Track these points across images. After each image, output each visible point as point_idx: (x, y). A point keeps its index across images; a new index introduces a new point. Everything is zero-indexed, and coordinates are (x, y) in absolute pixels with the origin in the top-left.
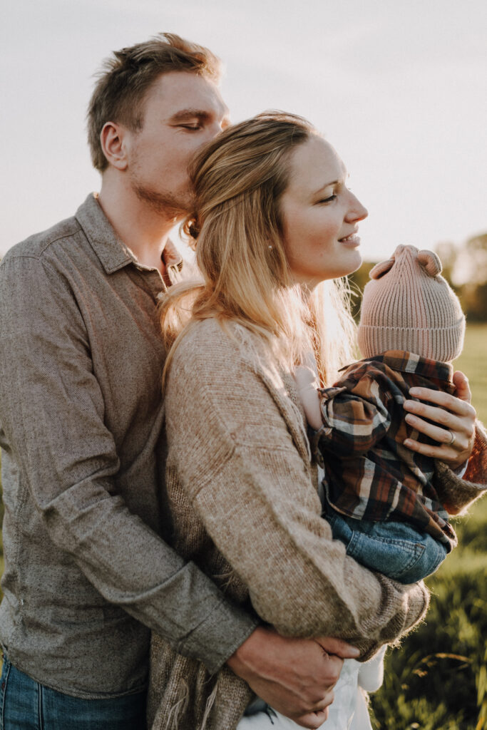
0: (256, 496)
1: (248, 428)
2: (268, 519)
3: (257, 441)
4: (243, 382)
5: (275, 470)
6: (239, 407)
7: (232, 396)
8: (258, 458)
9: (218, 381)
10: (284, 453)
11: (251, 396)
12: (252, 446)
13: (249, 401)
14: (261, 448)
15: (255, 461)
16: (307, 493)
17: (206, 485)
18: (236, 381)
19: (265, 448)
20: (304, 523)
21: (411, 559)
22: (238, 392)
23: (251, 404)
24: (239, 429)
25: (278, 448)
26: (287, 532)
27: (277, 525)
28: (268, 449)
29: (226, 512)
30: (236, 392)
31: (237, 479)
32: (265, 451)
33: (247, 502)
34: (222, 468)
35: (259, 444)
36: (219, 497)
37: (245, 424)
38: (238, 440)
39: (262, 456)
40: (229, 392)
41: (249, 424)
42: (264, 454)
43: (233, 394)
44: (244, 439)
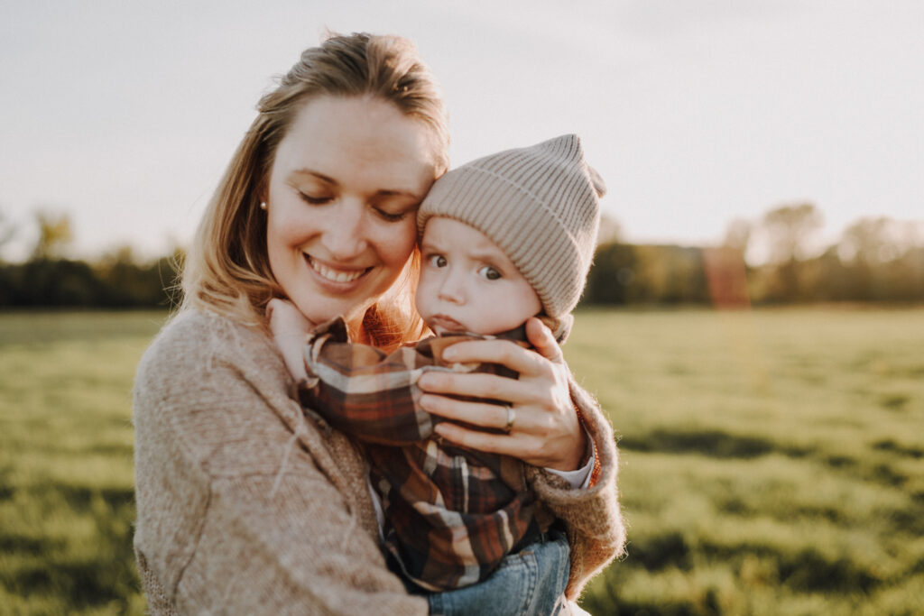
0: (255, 552)
1: (227, 449)
2: (280, 586)
3: (245, 465)
4: (213, 383)
6: (211, 420)
7: (198, 408)
8: (250, 491)
9: (176, 390)
12: (236, 474)
13: (225, 409)
14: (253, 475)
15: (244, 498)
16: (346, 536)
17: (189, 562)
18: (202, 384)
19: (259, 474)
20: (341, 577)
21: (527, 578)
22: (207, 399)
23: (230, 412)
24: (214, 453)
26: (312, 597)
27: (296, 591)
29: (222, 595)
30: (203, 400)
31: (225, 536)
32: (258, 479)
33: (244, 568)
34: (203, 526)
35: (248, 469)
36: (210, 576)
37: (221, 445)
38: (214, 471)
39: (254, 488)
40: (193, 402)
41: (228, 442)
42: (257, 484)
43: (199, 404)
44: (223, 467)
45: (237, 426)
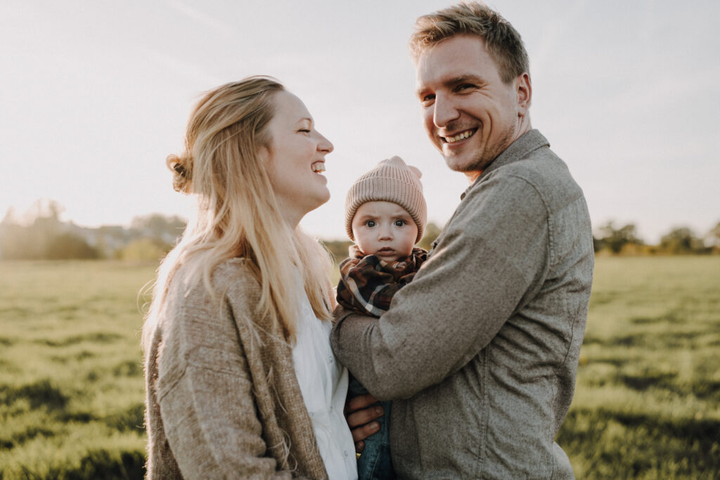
1: (201, 350)
3: (205, 363)
4: (209, 307)
5: (215, 391)
6: (199, 329)
7: (196, 320)
8: (204, 377)
10: (227, 375)
11: (211, 321)
12: (200, 366)
13: (209, 325)
14: (207, 369)
15: (199, 380)
18: (203, 306)
19: (211, 369)
23: (211, 328)
24: (193, 350)
25: (223, 371)
28: (214, 371)
29: (177, 421)
30: (201, 316)
32: (211, 372)
34: (176, 383)
35: (207, 365)
36: (173, 408)
37: (199, 346)
38: (190, 360)
39: (206, 376)
40: (195, 315)
41: (203, 346)
42: (209, 374)
43: (198, 317)
44: (195, 360)
45: (211, 338)
